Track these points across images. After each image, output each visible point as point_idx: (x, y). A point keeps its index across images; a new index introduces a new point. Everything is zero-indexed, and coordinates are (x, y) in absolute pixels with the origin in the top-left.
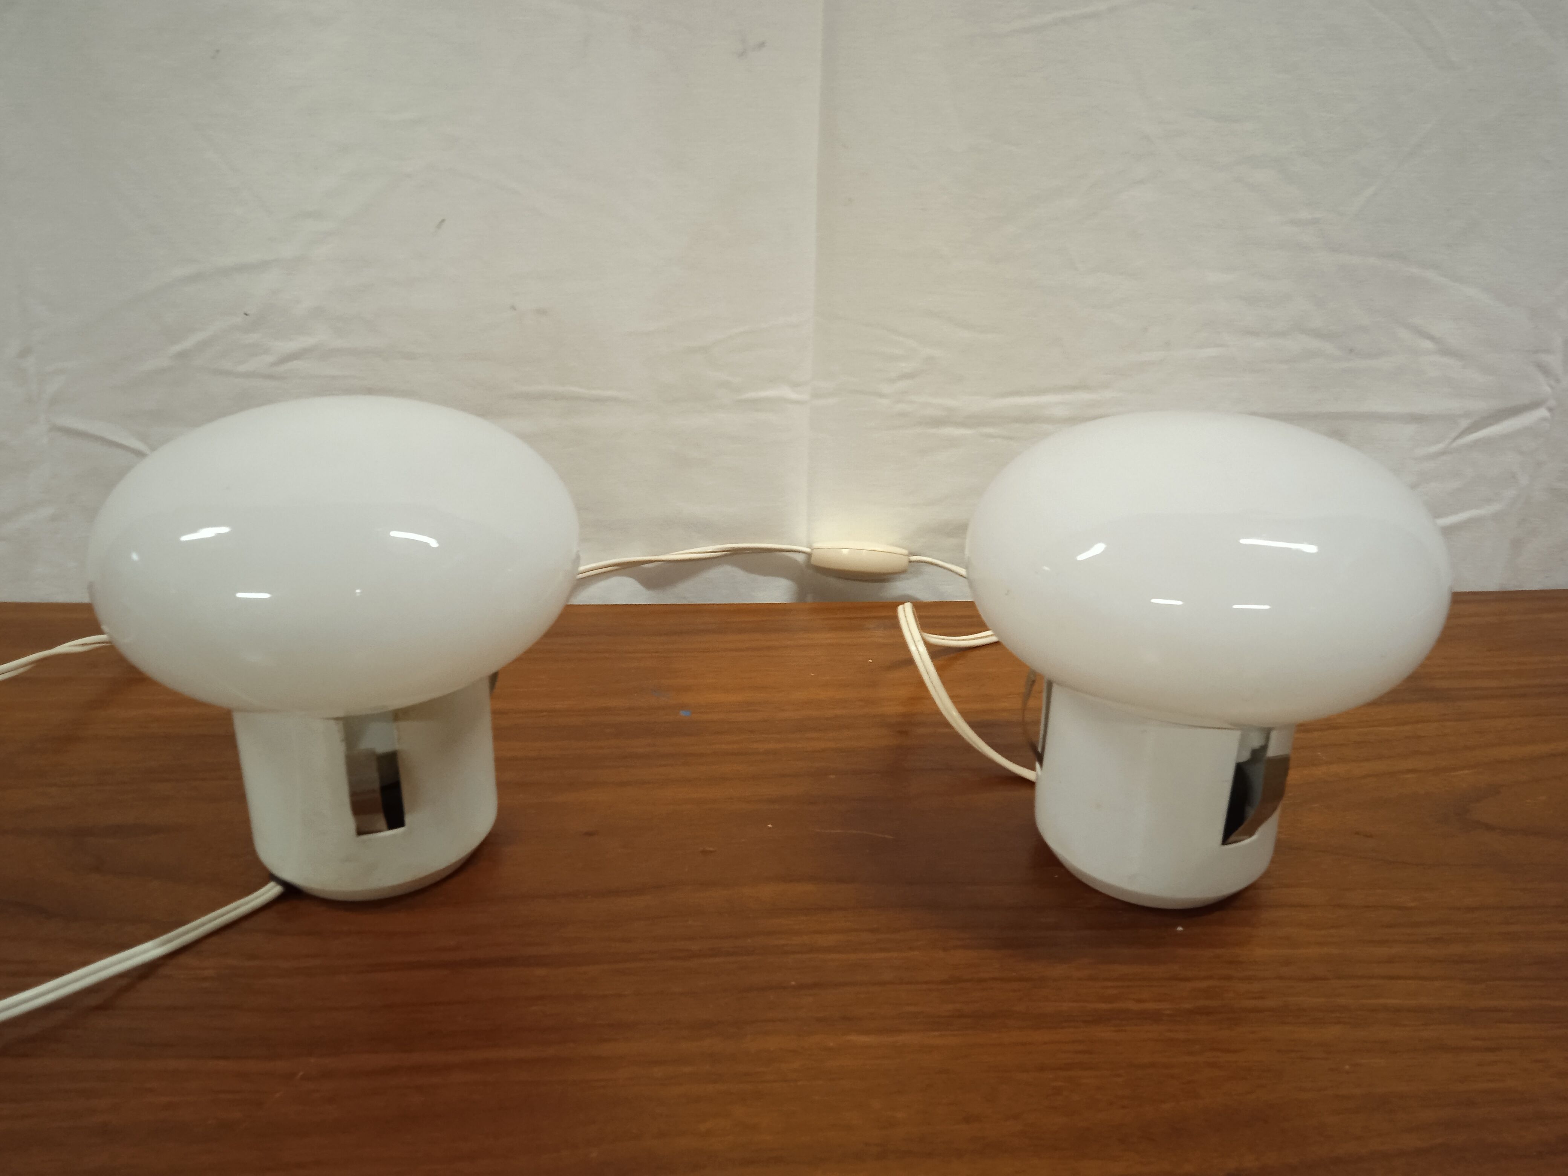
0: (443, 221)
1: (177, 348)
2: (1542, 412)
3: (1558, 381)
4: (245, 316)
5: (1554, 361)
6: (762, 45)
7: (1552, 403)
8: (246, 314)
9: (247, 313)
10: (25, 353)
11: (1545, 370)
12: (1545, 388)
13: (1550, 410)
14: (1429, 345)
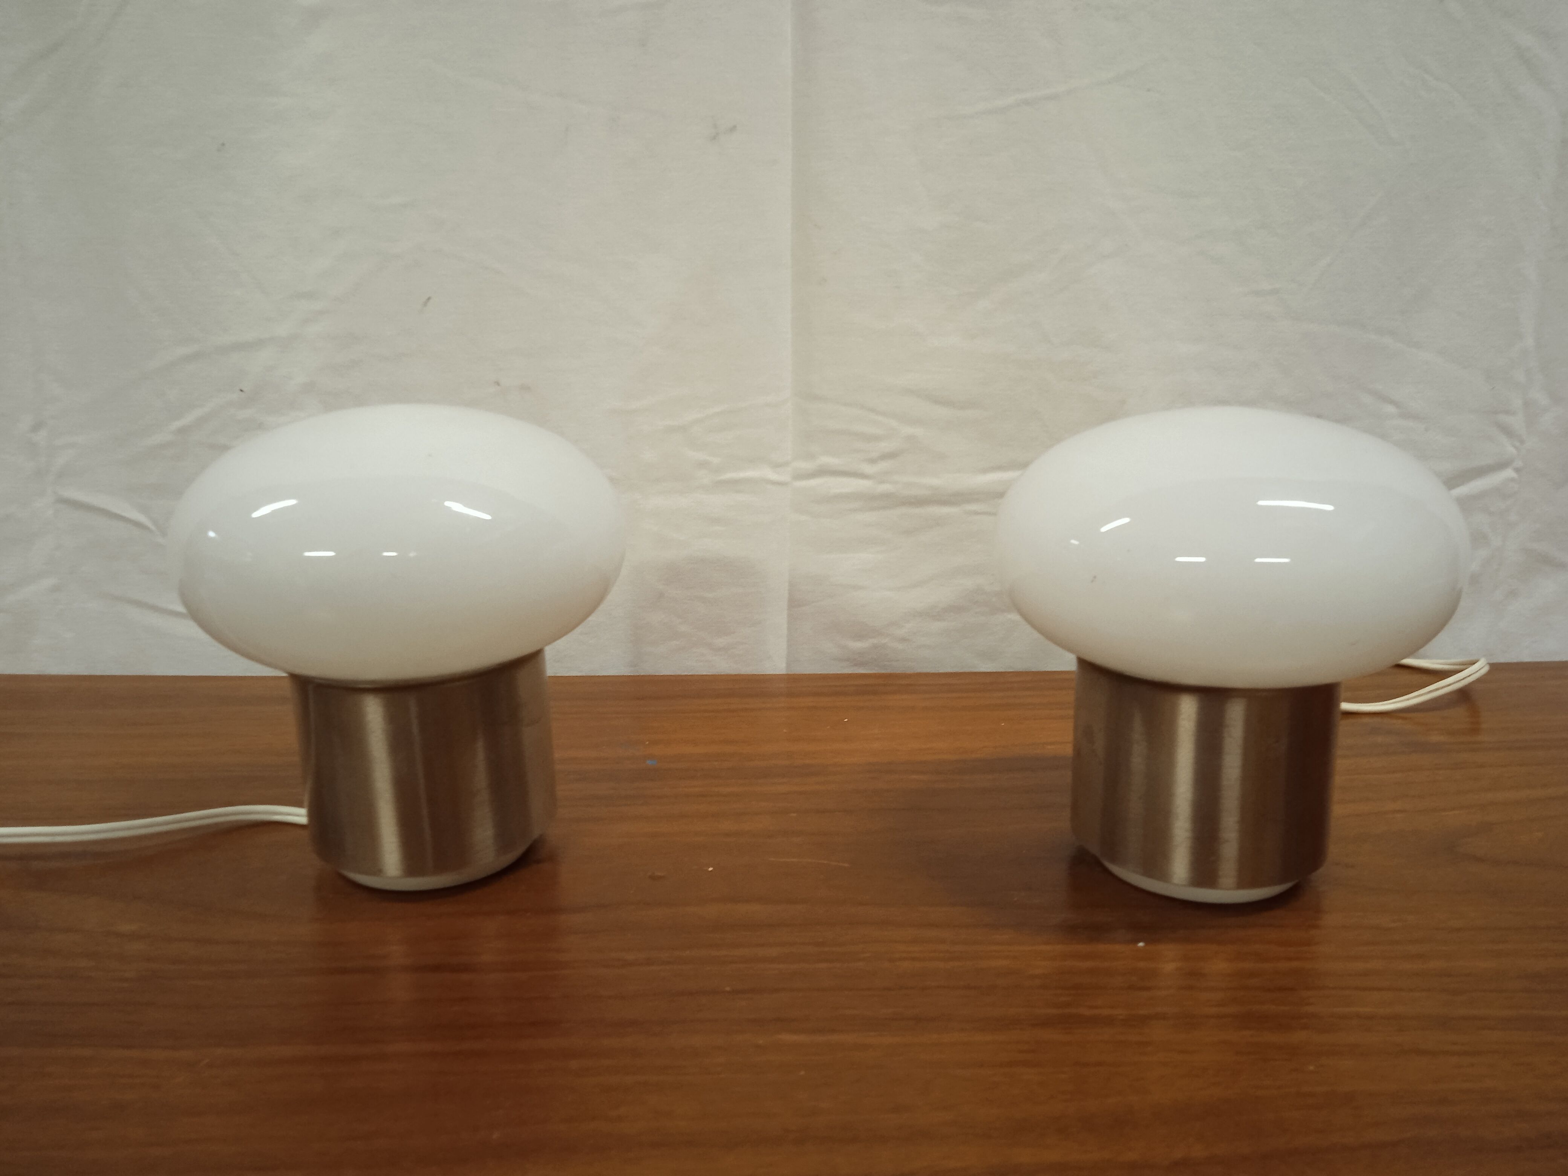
0: (429, 299)
1: (178, 424)
2: (1509, 473)
3: (1522, 442)
4: (241, 392)
5: (1517, 422)
6: (733, 129)
7: (1519, 463)
8: (241, 391)
9: (243, 389)
10: (36, 427)
11: (1508, 431)
12: (1510, 450)
13: (1517, 470)
14: (1391, 409)
